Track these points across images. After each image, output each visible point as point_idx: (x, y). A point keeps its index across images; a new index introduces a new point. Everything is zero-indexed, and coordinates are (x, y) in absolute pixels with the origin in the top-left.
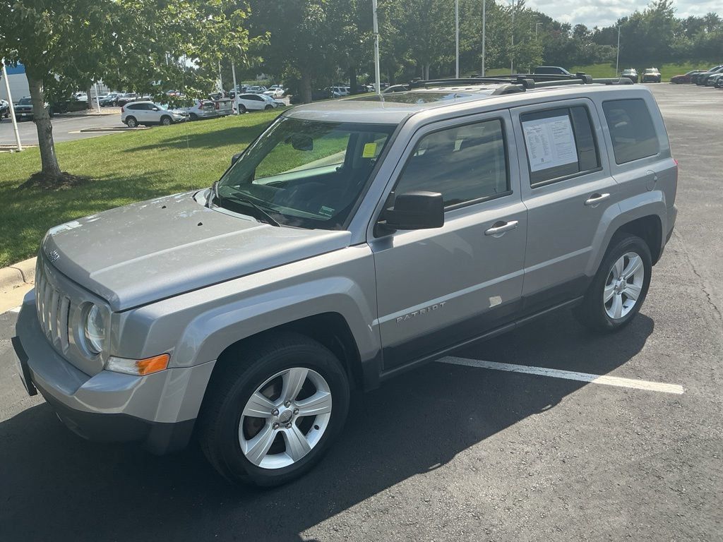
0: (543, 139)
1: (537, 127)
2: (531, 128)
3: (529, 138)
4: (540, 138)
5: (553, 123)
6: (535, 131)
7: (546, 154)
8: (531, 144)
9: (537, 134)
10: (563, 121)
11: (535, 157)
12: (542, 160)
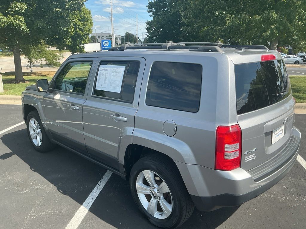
0: (106, 75)
1: (106, 69)
2: (103, 69)
3: (100, 73)
4: (105, 74)
5: (115, 68)
6: (104, 70)
7: (105, 83)
8: (100, 76)
9: (104, 72)
10: (121, 69)
11: (99, 83)
12: (102, 85)
